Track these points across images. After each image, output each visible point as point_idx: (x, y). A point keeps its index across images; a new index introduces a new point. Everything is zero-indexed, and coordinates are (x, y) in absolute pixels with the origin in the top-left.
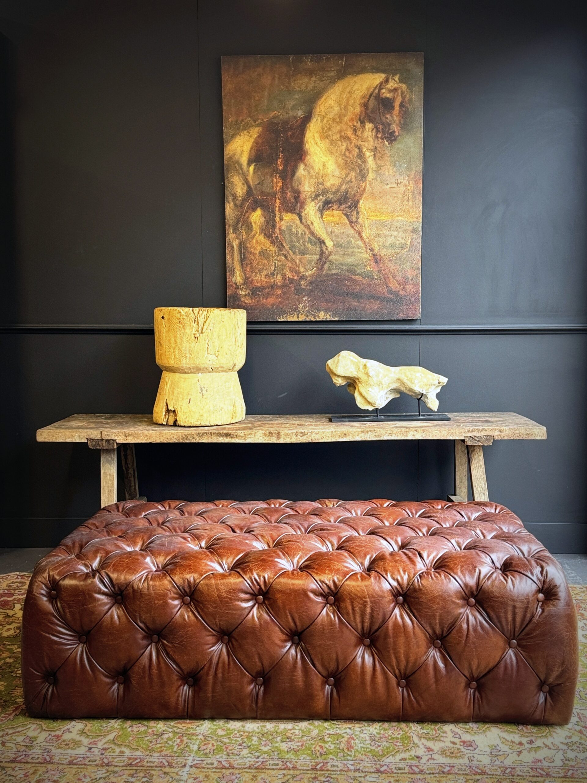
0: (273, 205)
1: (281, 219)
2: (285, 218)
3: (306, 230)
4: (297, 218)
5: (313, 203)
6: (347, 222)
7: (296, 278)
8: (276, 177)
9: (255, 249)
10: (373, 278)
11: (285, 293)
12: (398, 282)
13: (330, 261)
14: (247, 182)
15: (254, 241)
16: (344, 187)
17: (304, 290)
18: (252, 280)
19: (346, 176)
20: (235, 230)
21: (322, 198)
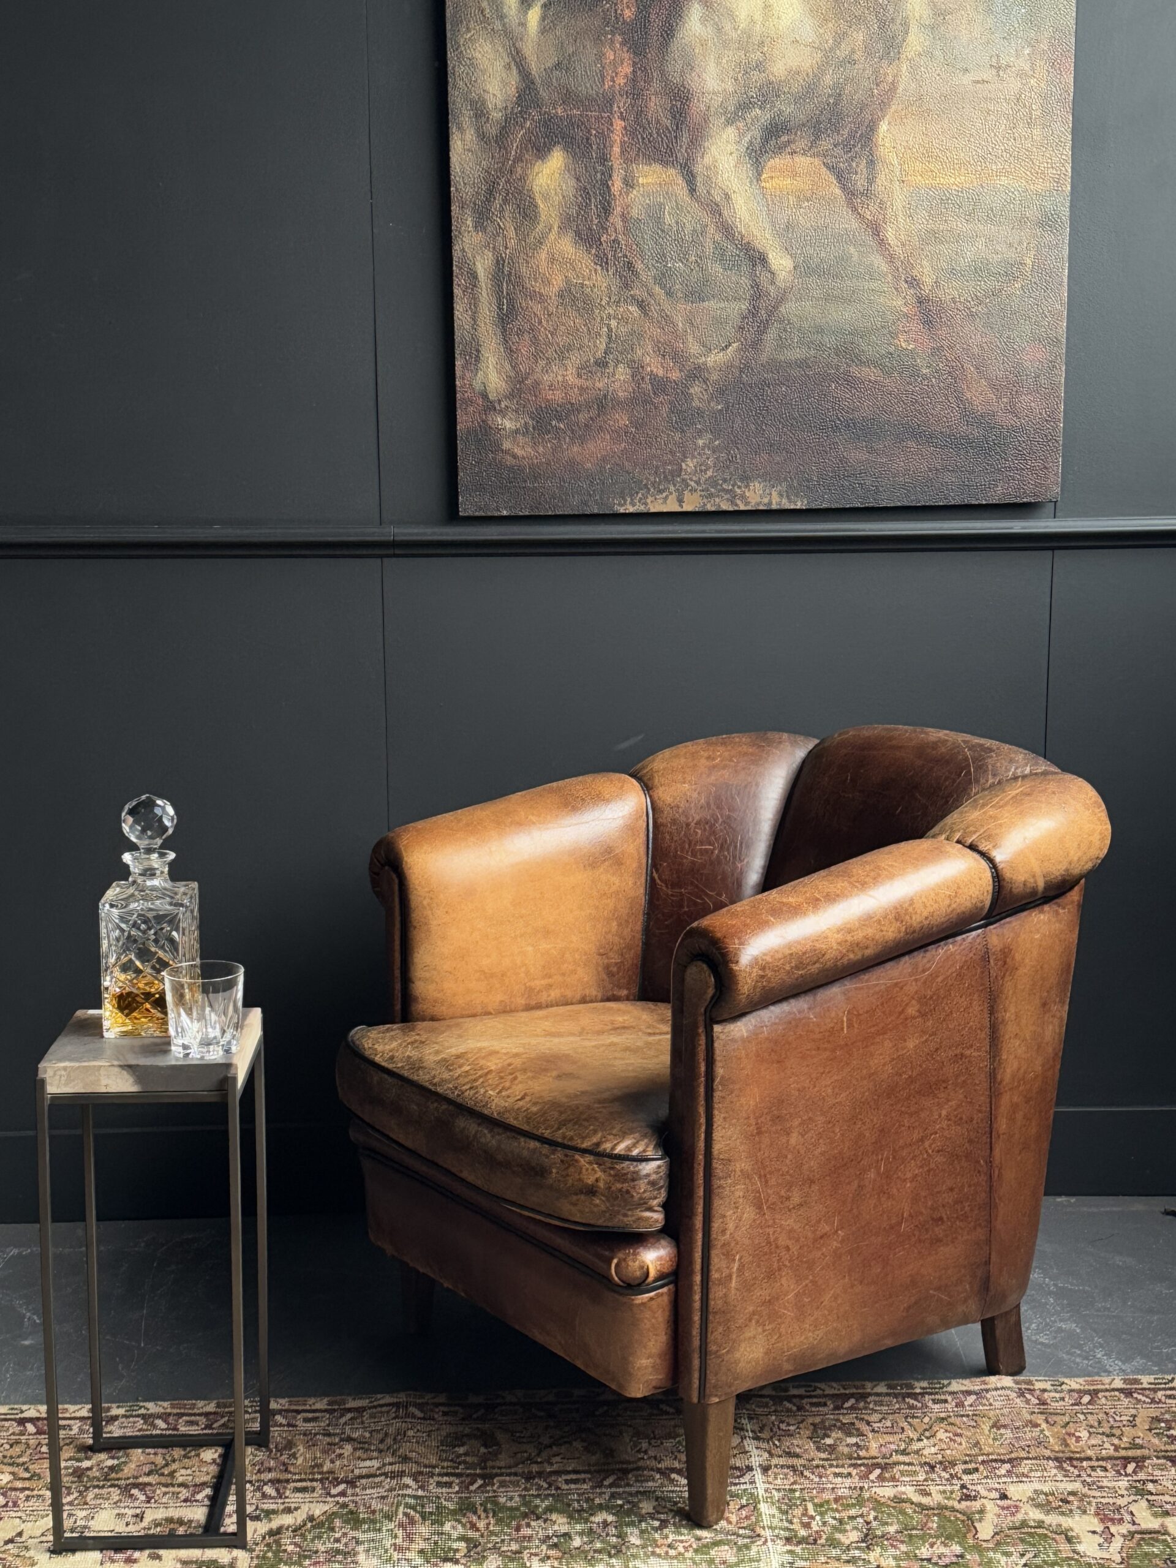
0: (604, 138)
1: (629, 183)
2: (641, 180)
3: (707, 219)
4: (680, 180)
5: (731, 132)
6: (838, 191)
7: (675, 375)
8: (612, 41)
9: (548, 282)
10: (915, 373)
11: (638, 425)
12: (992, 386)
13: (781, 322)
14: (518, 60)
15: (543, 256)
16: (828, 79)
17: (700, 412)
18: (537, 383)
19: (837, 43)
20: (482, 218)
21: (761, 116)
